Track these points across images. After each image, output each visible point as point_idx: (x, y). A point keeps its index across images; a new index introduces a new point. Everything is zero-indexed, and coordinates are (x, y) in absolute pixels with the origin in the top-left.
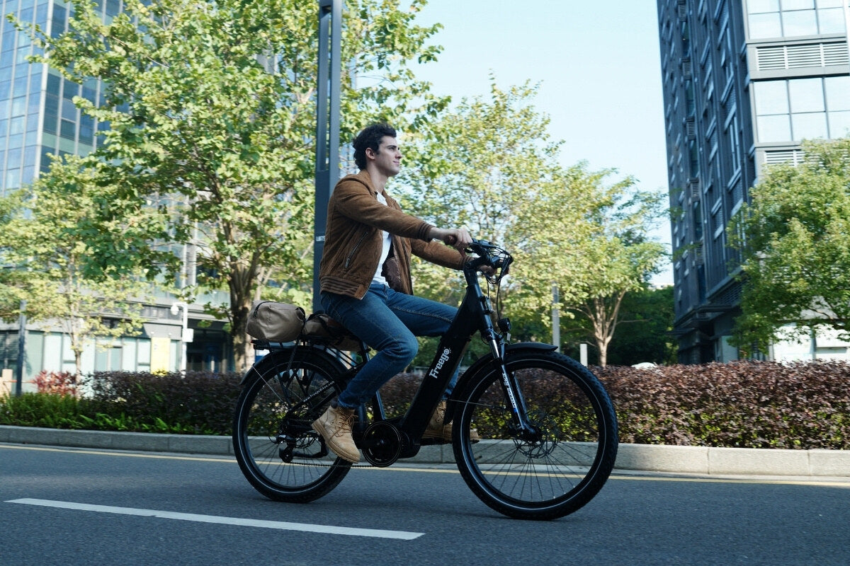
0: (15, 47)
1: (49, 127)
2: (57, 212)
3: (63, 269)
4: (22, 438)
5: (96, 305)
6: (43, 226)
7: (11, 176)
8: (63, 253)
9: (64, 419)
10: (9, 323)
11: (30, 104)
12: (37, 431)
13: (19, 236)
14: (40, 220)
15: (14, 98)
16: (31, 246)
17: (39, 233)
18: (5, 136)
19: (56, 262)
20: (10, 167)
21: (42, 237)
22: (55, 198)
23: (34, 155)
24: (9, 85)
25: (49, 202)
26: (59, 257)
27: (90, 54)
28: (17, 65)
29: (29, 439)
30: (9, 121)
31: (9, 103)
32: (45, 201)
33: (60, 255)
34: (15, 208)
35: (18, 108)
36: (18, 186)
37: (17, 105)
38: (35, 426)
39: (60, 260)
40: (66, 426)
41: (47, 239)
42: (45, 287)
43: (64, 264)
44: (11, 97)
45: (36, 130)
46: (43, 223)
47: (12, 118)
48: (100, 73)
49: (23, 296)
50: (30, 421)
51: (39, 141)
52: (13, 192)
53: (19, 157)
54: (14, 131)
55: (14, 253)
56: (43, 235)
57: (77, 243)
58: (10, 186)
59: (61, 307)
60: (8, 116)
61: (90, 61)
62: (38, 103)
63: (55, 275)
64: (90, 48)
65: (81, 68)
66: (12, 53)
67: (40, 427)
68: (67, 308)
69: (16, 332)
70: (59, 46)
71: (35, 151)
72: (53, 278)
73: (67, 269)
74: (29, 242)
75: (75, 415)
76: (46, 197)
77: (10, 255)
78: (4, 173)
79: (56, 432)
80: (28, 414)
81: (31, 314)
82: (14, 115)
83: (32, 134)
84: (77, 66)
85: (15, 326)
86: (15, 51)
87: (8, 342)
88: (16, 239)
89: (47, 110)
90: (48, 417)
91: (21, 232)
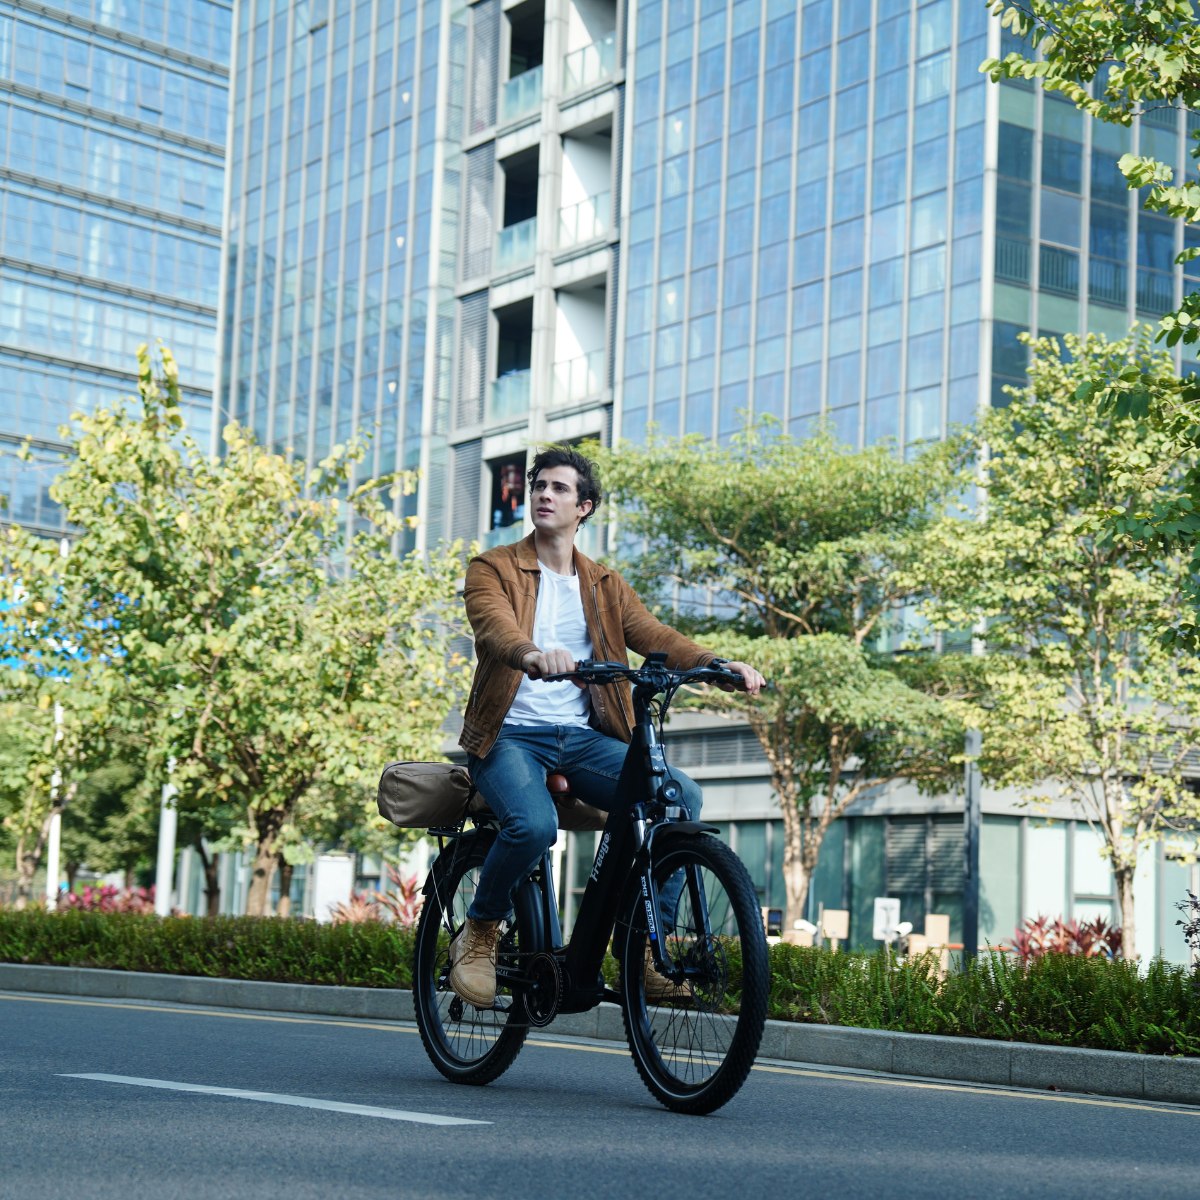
0: (912, 58)
1: (1010, 268)
2: (1055, 492)
3: (1076, 645)
4: (1044, 1076)
5: (1167, 740)
6: (1021, 531)
7: (919, 407)
8: (1074, 601)
9: (1153, 1028)
10: (935, 792)
11: (958, 210)
12: (1084, 1058)
13: (960, 559)
14: (1011, 516)
15: (914, 200)
16: (994, 585)
17: (1009, 548)
18: (896, 303)
19: (1058, 626)
20: (915, 384)
21: (1018, 560)
22: (1046, 454)
23: (975, 348)
24: (903, 163)
25: (1032, 465)
26: (1065, 613)
27: (1153, 35)
28: (916, 108)
29: (1064, 1077)
30: (907, 260)
31: (903, 211)
32: (1021, 462)
33: (1066, 606)
34: (937, 488)
35: (928, 224)
36: (935, 433)
37: (924, 214)
38: (1075, 1044)
39: (1067, 620)
40: (1159, 1046)
41: (1033, 565)
42: (1028, 694)
43: (1079, 631)
44: (908, 197)
45: (977, 280)
46: (1020, 522)
47: (913, 253)
48: (1179, 87)
49: (973, 718)
50: (1064, 1030)
51: (987, 309)
52: (928, 449)
53: (938, 355)
54: (921, 287)
55: (950, 603)
56: (1023, 552)
57: (1111, 572)
58: (917, 434)
59: (1074, 745)
60: (902, 248)
61: (1155, 54)
62: (977, 207)
63: (1055, 660)
64: (1154, 17)
65: (1127, 77)
66: (905, 77)
67: (1090, 1046)
68: (1090, 751)
69: (956, 818)
70: (1068, 21)
71: (977, 335)
72: (1048, 669)
73: (1086, 644)
74: (986, 573)
75: (1182, 1016)
76: (1023, 452)
77: (945, 610)
78: (902, 398)
79: (1134, 1061)
80: (1055, 1011)
81: (996, 768)
82: (918, 244)
83: (968, 290)
84: (1115, 75)
85: (950, 802)
86: (912, 70)
87: (932, 845)
88: (953, 567)
89: (1001, 225)
90: (1110, 1020)
91: (965, 549)
